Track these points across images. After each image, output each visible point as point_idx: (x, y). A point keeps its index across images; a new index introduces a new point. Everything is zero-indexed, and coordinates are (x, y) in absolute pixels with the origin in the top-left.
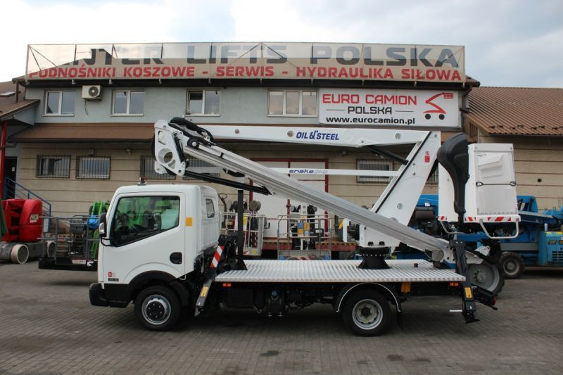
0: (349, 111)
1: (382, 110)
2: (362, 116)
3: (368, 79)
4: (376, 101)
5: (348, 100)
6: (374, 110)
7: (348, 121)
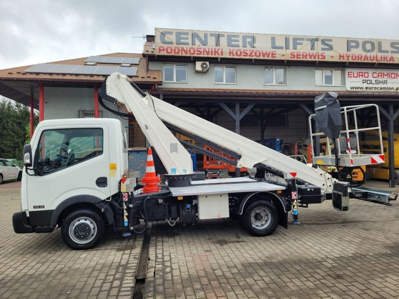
0: (363, 82)
1: (382, 82)
2: (370, 86)
3: (380, 62)
4: (378, 76)
5: (362, 76)
6: (377, 82)
7: (362, 89)
